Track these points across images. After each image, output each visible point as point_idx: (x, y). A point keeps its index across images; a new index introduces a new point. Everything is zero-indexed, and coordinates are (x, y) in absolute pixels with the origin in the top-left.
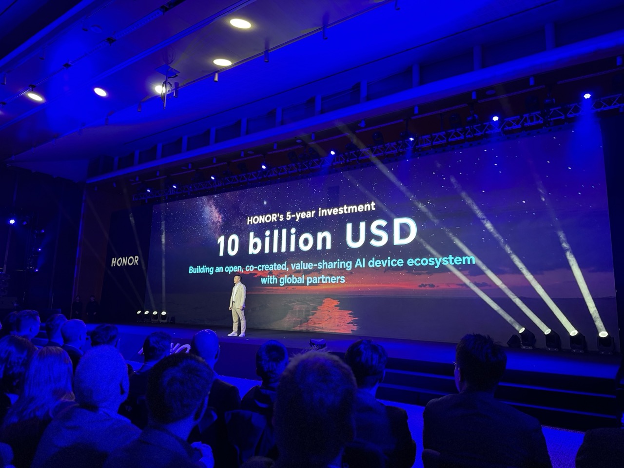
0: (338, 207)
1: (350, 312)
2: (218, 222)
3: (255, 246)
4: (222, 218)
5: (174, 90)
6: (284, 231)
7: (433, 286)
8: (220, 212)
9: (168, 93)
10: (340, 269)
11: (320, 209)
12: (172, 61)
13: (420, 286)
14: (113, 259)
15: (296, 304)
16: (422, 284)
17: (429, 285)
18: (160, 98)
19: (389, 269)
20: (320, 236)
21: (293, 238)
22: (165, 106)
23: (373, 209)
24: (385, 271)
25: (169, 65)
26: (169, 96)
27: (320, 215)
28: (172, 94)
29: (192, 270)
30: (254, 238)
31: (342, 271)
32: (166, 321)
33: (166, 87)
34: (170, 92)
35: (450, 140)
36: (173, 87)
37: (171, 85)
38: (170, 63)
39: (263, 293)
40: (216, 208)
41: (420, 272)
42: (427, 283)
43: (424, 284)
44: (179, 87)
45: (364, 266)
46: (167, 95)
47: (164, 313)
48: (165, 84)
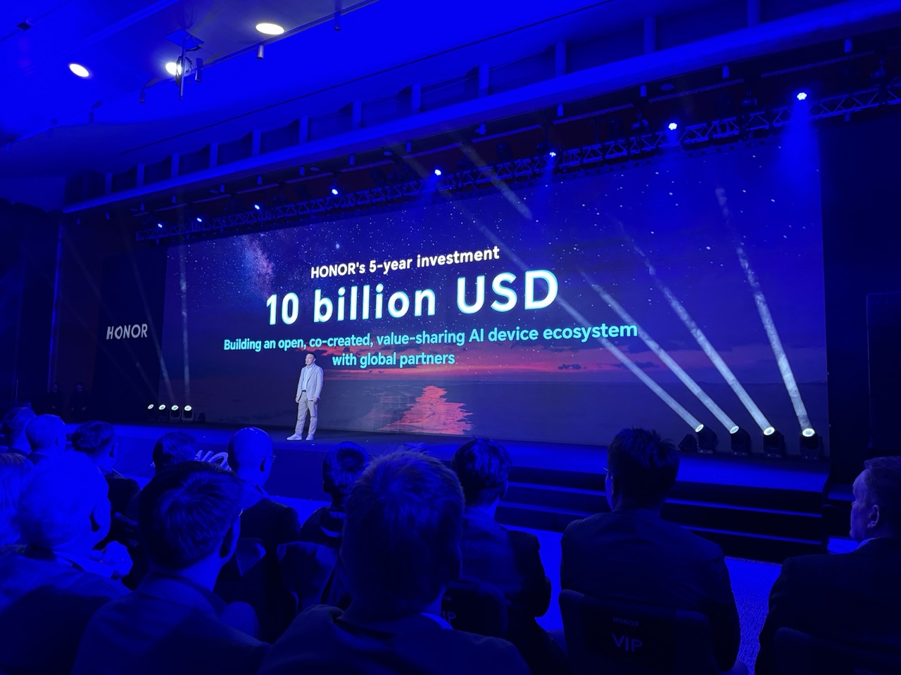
0: (446, 254)
1: (462, 405)
2: (266, 274)
3: (323, 310)
4: (272, 268)
5: (195, 69)
6: (366, 289)
7: (578, 367)
8: (270, 259)
9: (185, 75)
10: (448, 344)
11: (419, 256)
12: (191, 24)
13: (560, 368)
14: (109, 328)
15: (384, 394)
16: (564, 365)
17: (573, 366)
18: (174, 82)
19: (517, 343)
20: (419, 296)
21: (379, 298)
22: (182, 95)
23: (497, 257)
24: (512, 347)
25: (188, 31)
26: (188, 79)
27: (418, 266)
28: (192, 76)
29: (228, 345)
30: (321, 298)
31: (450, 347)
32: (191, 419)
33: (183, 65)
34: (188, 74)
35: (607, 156)
36: (195, 66)
37: (190, 62)
38: (189, 28)
39: (335, 379)
40: (263, 253)
41: (560, 348)
42: (571, 364)
43: (566, 364)
44: (203, 66)
45: (482, 340)
46: (185, 78)
47: (188, 408)
48: (181, 60)
